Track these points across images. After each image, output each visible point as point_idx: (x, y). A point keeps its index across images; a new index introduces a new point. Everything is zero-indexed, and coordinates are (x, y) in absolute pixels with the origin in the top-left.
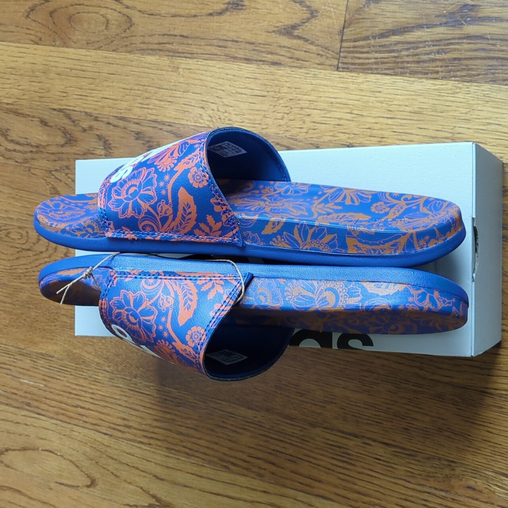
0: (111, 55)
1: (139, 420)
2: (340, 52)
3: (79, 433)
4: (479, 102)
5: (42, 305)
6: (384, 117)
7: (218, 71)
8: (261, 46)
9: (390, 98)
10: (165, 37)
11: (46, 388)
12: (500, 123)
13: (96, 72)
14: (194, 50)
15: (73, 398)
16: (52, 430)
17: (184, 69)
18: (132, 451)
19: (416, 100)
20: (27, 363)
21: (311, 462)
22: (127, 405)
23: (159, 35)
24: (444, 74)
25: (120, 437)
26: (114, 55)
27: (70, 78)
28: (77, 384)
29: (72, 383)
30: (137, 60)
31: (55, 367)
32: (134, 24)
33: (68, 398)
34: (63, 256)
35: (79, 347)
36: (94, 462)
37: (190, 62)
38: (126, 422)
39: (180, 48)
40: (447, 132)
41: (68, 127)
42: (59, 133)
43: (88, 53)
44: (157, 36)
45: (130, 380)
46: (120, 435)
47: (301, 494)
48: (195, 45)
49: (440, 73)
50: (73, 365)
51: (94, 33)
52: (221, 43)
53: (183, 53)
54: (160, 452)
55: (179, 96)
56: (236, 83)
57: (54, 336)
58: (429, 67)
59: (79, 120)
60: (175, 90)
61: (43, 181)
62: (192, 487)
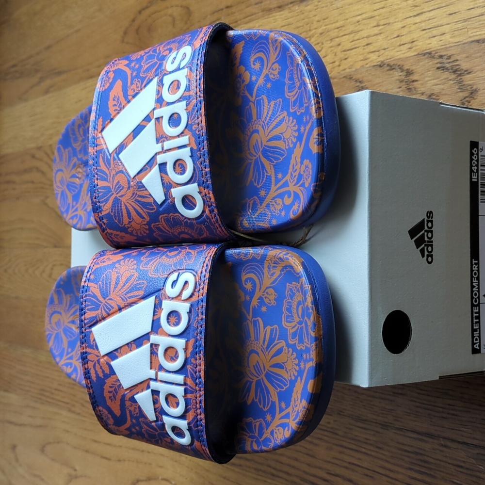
6: (410, 17)
10: (215, 14)
14: (238, 17)
16: (167, 457)
18: (227, 475)
21: (388, 477)
23: (210, 15)
32: (192, 13)
40: (480, 7)
48: (238, 11)
51: (166, 35)
54: (249, 474)
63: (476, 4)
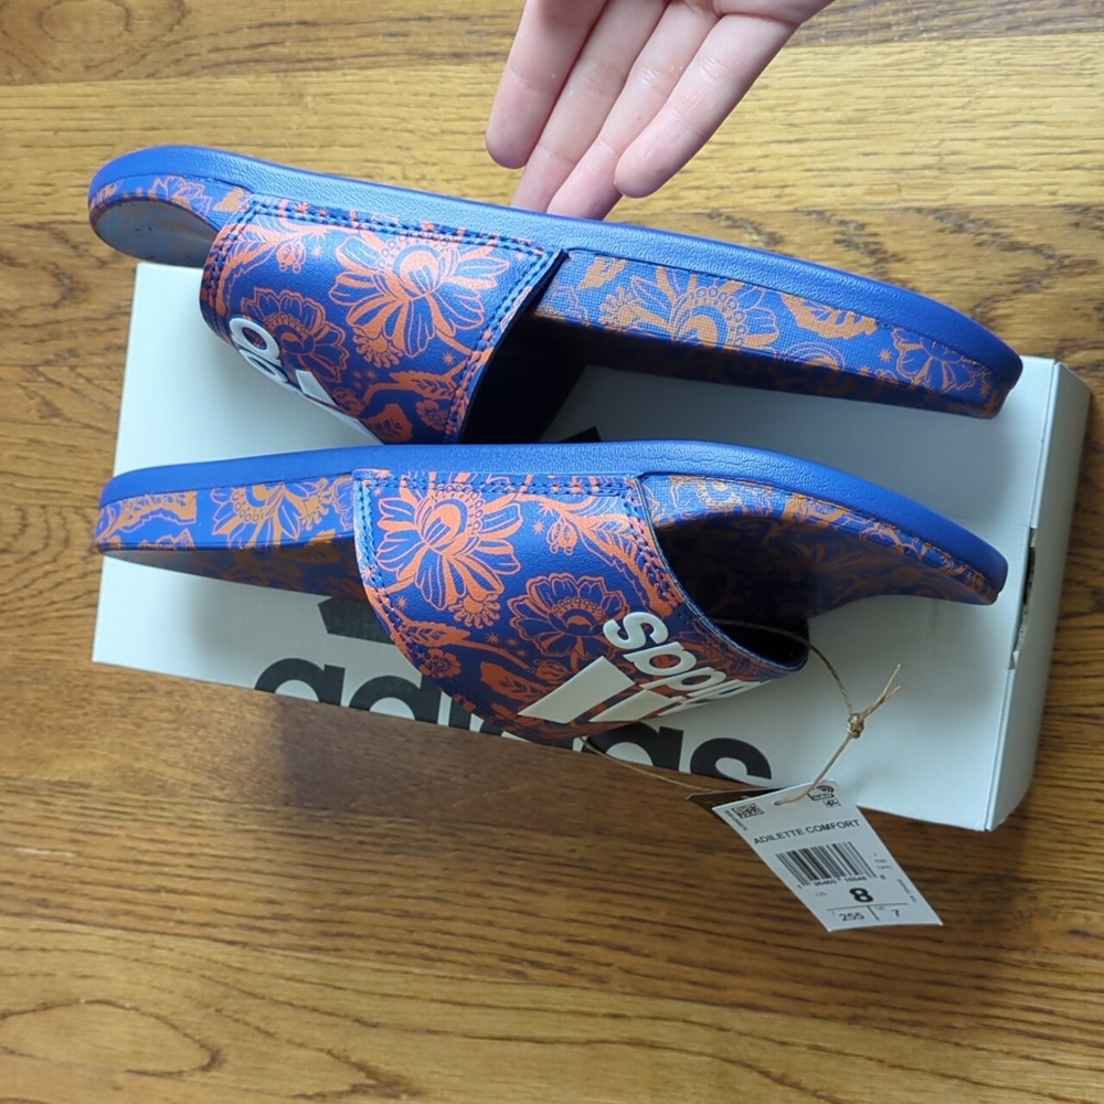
0: (144, 88)
1: (305, 898)
3: (171, 949)
4: (990, 79)
5: (49, 673)
6: (780, 142)
7: (395, 88)
8: (486, 20)
9: (789, 98)
10: (266, 29)
11: (81, 860)
12: (1041, 119)
13: (113, 130)
14: (335, 50)
15: (147, 873)
16: (106, 954)
17: (315, 95)
18: (296, 972)
19: (848, 94)
20: (29, 809)
21: (711, 933)
22: (275, 869)
23: (250, 28)
24: (902, 28)
25: (267, 943)
26: (152, 85)
27: (55, 150)
28: (152, 840)
29: (140, 839)
30: (207, 90)
31: (95, 809)
32: (189, 11)
33: (135, 873)
34: (85, 553)
35: (147, 755)
36: (212, 1010)
37: (329, 79)
38: (277, 909)
39: (302, 50)
40: (926, 154)
41: (64, 262)
42: (44, 276)
43: (90, 90)
44: (246, 30)
45: (276, 812)
46: (264, 939)
47: (696, 1007)
48: (335, 39)
49: (894, 28)
50: (137, 797)
51: (101, 42)
52: (394, 28)
53: (310, 60)
54: (362, 964)
55: (312, 156)
56: (441, 110)
57: (85, 738)
58: (868, 17)
59: (87, 243)
60: (301, 146)
61: (20, 391)
62: (446, 1032)
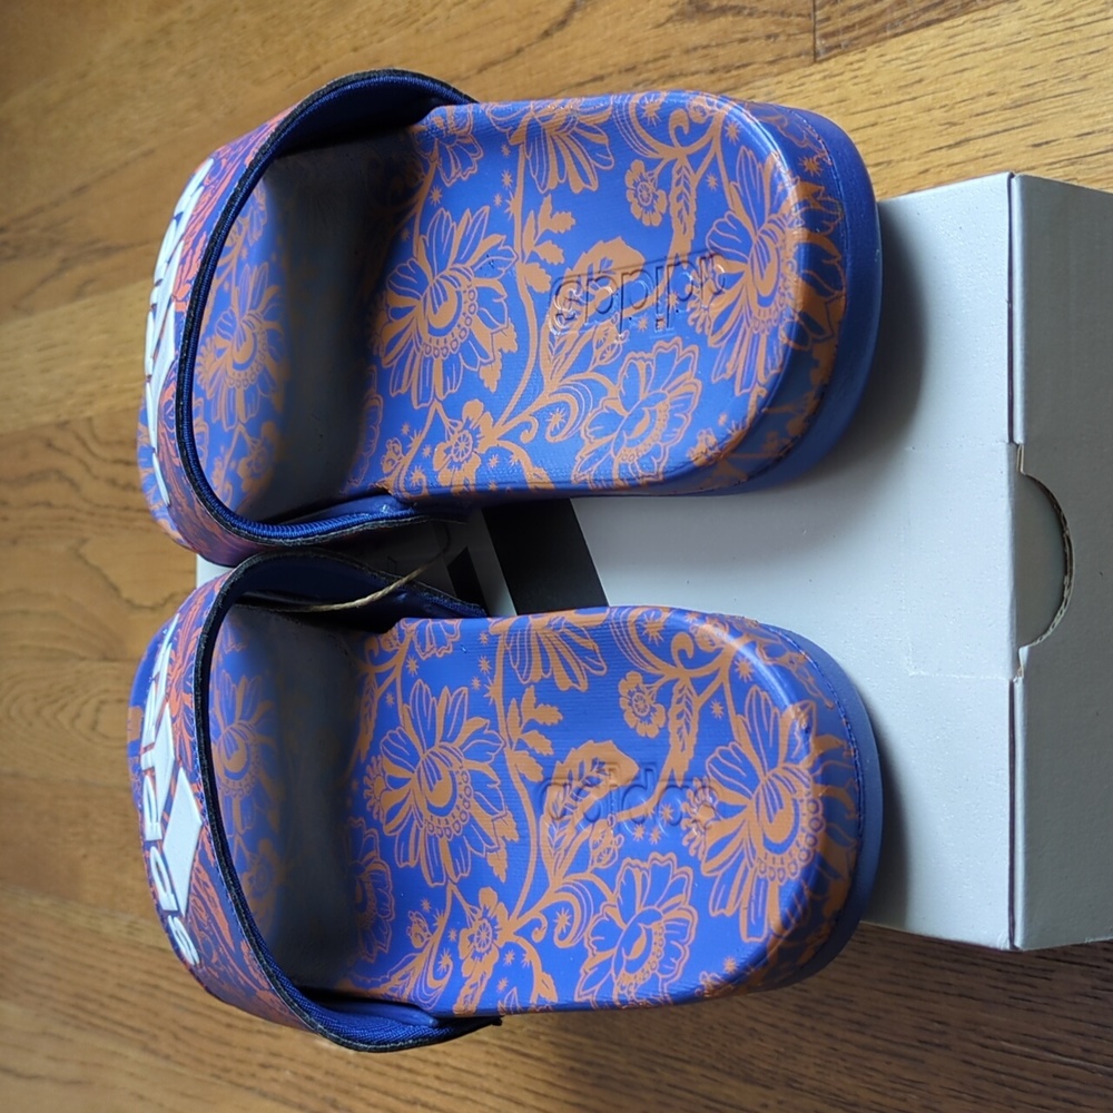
2: (815, 9)
6: (941, 149)
19: (1013, 67)
63: (1098, 123)
